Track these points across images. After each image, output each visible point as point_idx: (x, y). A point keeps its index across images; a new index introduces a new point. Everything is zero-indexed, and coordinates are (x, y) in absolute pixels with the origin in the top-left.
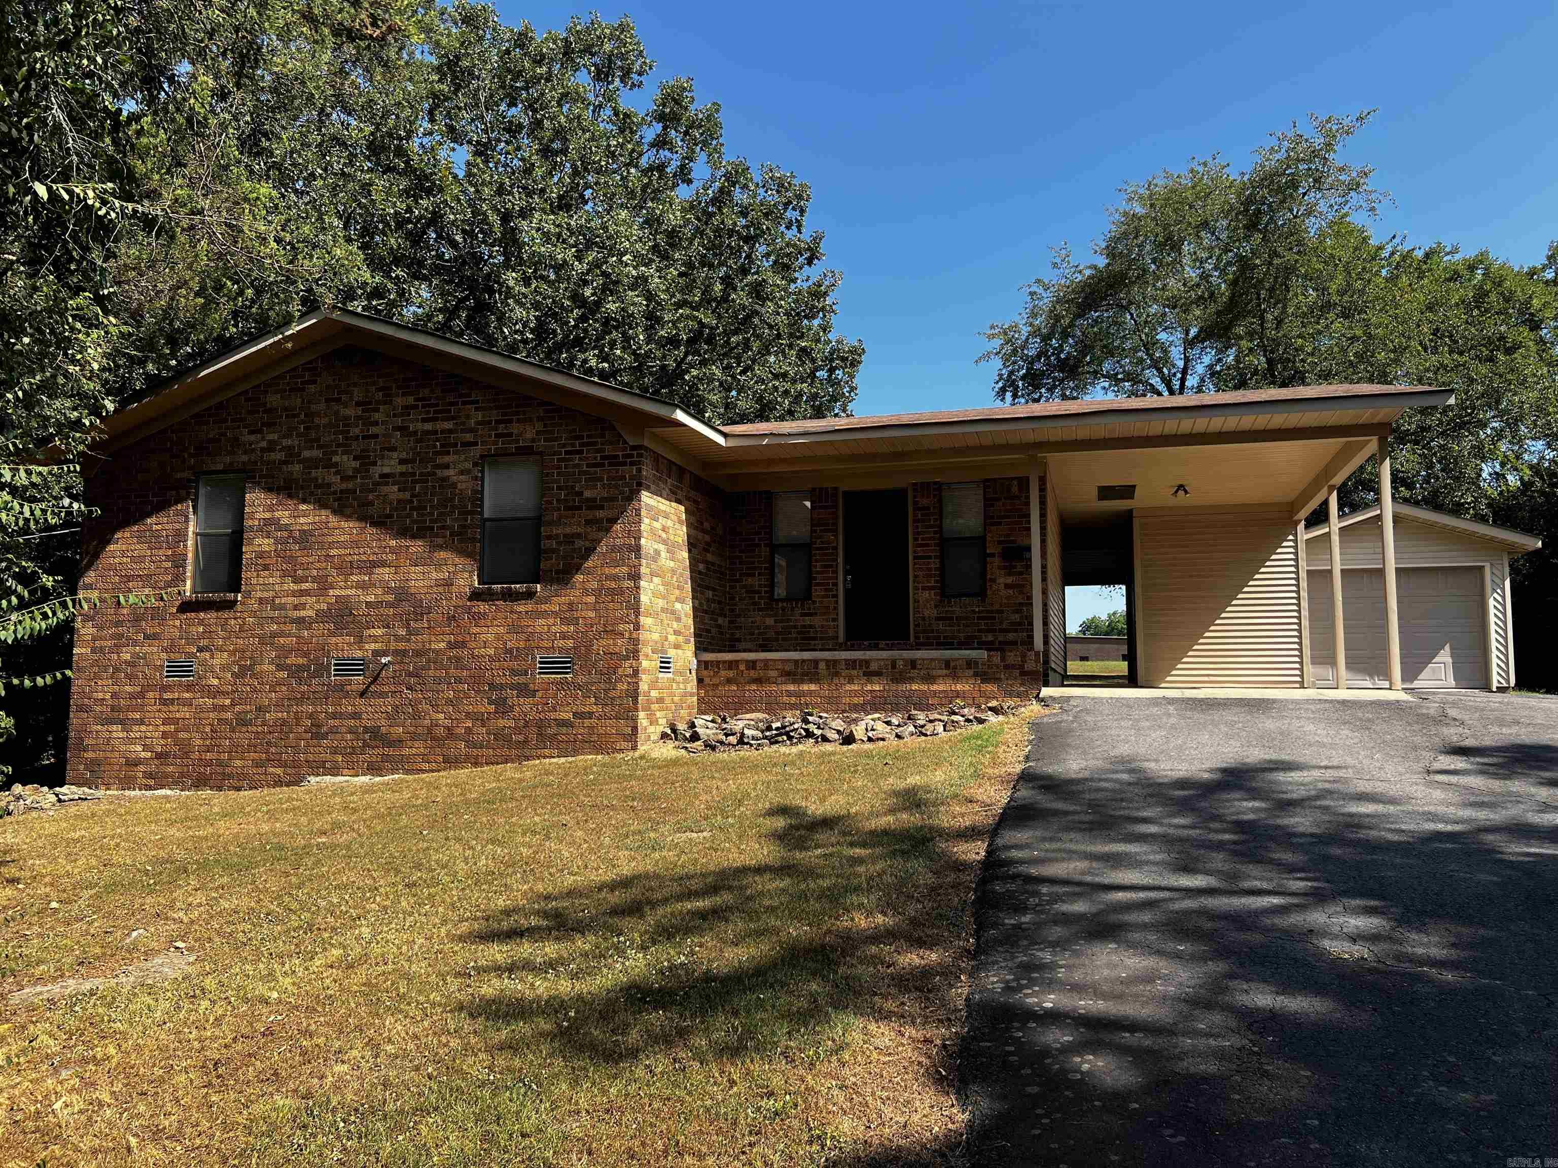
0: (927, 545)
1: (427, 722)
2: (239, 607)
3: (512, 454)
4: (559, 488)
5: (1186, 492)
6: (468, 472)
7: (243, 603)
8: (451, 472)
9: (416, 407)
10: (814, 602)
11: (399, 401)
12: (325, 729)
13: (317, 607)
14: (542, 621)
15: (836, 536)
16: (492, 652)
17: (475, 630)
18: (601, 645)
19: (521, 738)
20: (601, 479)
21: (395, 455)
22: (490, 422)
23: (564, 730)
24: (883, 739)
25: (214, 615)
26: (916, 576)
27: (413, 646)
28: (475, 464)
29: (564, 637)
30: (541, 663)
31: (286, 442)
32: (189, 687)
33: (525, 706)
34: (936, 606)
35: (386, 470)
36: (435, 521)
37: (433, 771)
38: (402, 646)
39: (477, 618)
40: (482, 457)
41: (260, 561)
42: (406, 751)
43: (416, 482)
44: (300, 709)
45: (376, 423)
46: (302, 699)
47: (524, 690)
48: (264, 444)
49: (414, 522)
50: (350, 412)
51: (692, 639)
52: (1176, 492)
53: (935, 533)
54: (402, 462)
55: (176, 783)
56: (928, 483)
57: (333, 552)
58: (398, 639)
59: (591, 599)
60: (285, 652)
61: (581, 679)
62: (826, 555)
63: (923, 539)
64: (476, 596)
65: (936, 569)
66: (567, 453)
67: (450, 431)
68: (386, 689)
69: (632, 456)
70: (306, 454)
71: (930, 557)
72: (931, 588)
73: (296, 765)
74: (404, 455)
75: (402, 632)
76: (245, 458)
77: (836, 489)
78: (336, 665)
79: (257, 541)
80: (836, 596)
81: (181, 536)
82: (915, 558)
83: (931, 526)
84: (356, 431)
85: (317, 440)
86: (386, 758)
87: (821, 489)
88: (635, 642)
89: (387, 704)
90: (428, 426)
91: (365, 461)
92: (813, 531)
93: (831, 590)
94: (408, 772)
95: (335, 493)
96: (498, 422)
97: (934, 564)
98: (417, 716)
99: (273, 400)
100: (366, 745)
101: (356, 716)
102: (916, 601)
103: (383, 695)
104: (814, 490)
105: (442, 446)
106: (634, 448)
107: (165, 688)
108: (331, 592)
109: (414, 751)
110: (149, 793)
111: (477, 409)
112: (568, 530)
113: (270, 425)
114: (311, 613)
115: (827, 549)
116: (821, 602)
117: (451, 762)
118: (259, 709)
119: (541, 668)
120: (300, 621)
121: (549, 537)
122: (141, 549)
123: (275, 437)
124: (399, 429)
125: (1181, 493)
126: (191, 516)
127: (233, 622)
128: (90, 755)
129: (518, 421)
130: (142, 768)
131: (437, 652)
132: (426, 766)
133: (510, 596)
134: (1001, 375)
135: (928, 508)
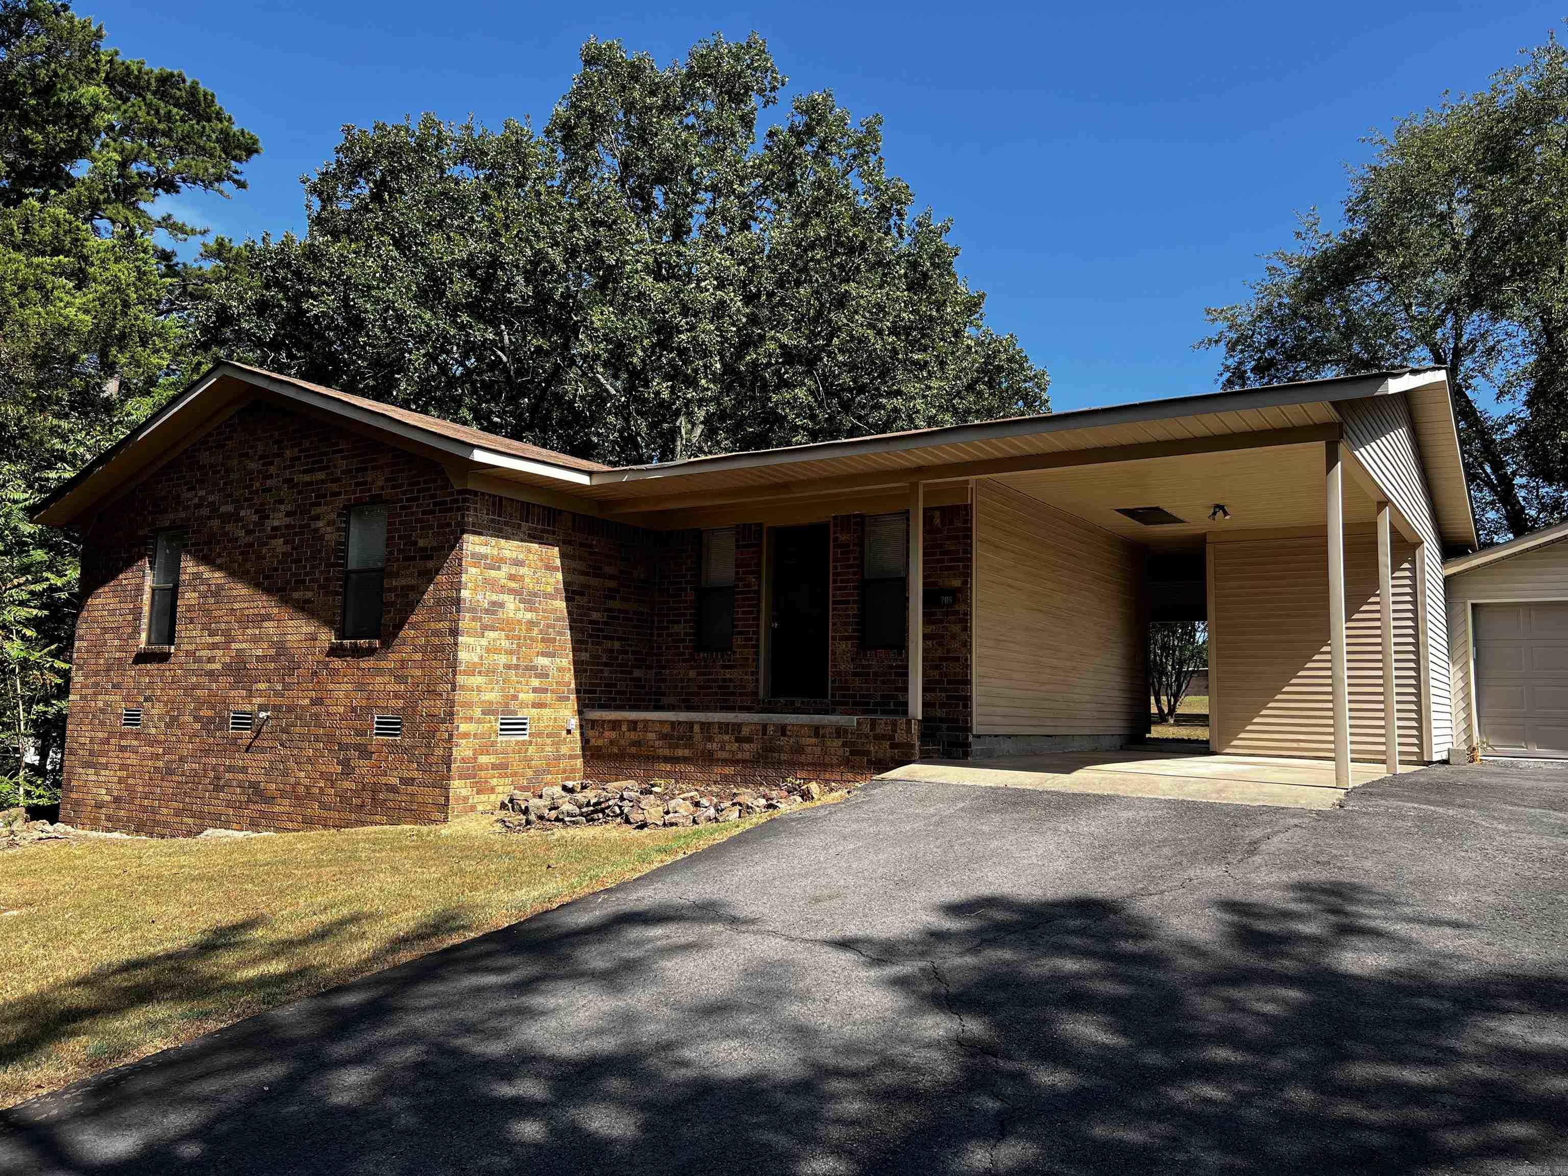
0: (845, 588)
1: (292, 780)
2: (172, 659)
3: (367, 503)
4: (400, 537)
5: (1226, 513)
6: (334, 523)
7: (175, 656)
8: (320, 524)
9: (299, 458)
10: (735, 653)
11: (288, 453)
12: (222, 782)
13: (223, 660)
14: (379, 679)
15: (759, 578)
16: (342, 710)
17: (331, 686)
18: (425, 706)
19: (359, 801)
20: (431, 527)
21: (282, 507)
22: (351, 471)
23: (391, 796)
24: (676, 824)
25: (156, 666)
26: (834, 624)
27: (287, 702)
28: (339, 515)
29: (397, 696)
30: (378, 723)
31: (211, 498)
32: (137, 736)
33: (363, 767)
34: (853, 659)
35: (276, 523)
36: (307, 574)
37: (294, 830)
38: (278, 701)
39: (334, 672)
40: (345, 507)
41: (188, 615)
42: (277, 809)
43: (296, 534)
44: (208, 760)
45: (271, 477)
46: (207, 752)
47: (364, 752)
48: (196, 501)
49: (292, 575)
50: (252, 466)
51: (573, 696)
52: (1215, 513)
53: (855, 573)
54: (288, 514)
55: (124, 827)
56: (849, 516)
57: (237, 606)
58: (277, 694)
59: (418, 656)
60: (200, 703)
61: (407, 742)
62: (748, 599)
63: (842, 581)
64: (334, 651)
65: (854, 616)
66: (408, 500)
67: (323, 482)
68: (266, 744)
69: (456, 501)
70: (223, 509)
71: (848, 602)
72: (847, 638)
73: (200, 815)
74: (289, 508)
75: (279, 687)
76: (183, 515)
77: (760, 525)
78: (234, 718)
79: (187, 595)
80: (757, 646)
81: (139, 589)
82: (834, 603)
83: (851, 566)
84: (257, 485)
85: (231, 495)
86: (263, 814)
87: (744, 525)
88: (451, 703)
89: (263, 760)
90: (307, 478)
91: (263, 514)
92: (737, 573)
93: (751, 639)
94: (277, 830)
95: (240, 546)
96: (359, 470)
97: (853, 609)
98: (285, 774)
99: (205, 458)
100: (249, 801)
101: (244, 770)
102: (834, 653)
103: (263, 750)
104: (738, 526)
105: (316, 497)
106: (460, 492)
107: (123, 736)
108: (233, 646)
109: (282, 809)
110: (109, 835)
111: (343, 458)
112: (403, 582)
113: (201, 482)
114: (218, 666)
115: (749, 592)
116: (742, 653)
117: (309, 823)
118: (181, 759)
119: (378, 729)
120: (211, 674)
121: (390, 590)
122: (113, 603)
123: (202, 493)
124: (286, 481)
125: (1220, 513)
126: (148, 571)
127: (168, 673)
128: (74, 795)
129: (373, 468)
130: (104, 810)
131: (302, 707)
132: (290, 825)
133: (358, 653)
134: (1227, 368)
135: (847, 545)
